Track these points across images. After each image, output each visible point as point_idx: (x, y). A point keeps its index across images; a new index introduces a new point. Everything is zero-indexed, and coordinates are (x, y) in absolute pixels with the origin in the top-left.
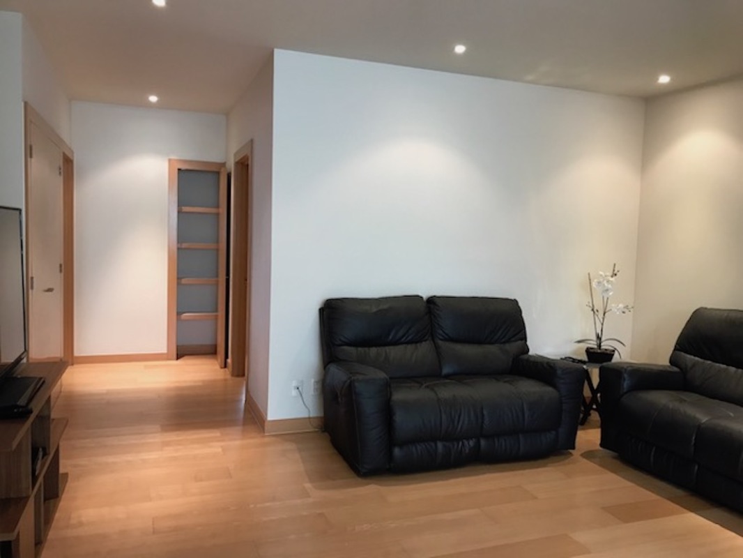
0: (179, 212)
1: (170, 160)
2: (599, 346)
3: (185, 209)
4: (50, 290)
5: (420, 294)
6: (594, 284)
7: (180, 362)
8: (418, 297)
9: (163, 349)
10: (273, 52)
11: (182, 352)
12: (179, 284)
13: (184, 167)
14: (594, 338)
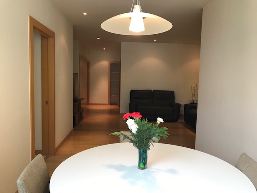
0: (111, 73)
1: (109, 62)
2: (193, 102)
3: (112, 72)
4: (83, 88)
5: (151, 89)
6: (192, 88)
7: (111, 106)
8: (151, 90)
9: (107, 103)
10: (121, 42)
11: (111, 104)
12: (111, 89)
13: (112, 63)
14: (192, 100)
